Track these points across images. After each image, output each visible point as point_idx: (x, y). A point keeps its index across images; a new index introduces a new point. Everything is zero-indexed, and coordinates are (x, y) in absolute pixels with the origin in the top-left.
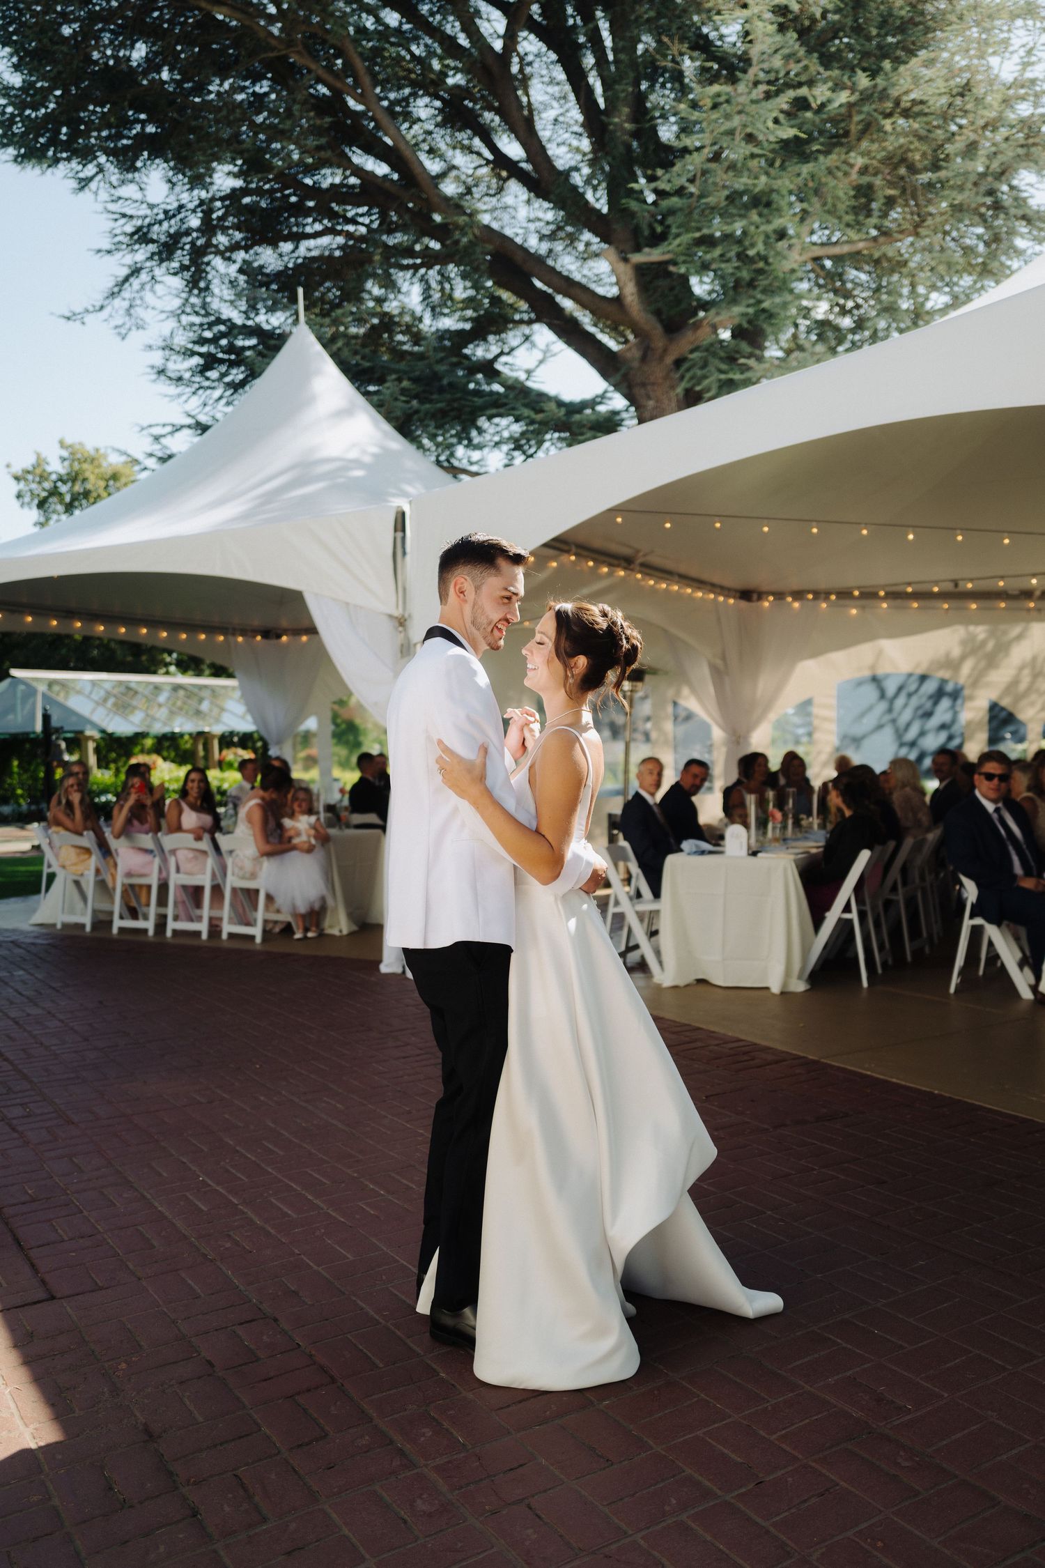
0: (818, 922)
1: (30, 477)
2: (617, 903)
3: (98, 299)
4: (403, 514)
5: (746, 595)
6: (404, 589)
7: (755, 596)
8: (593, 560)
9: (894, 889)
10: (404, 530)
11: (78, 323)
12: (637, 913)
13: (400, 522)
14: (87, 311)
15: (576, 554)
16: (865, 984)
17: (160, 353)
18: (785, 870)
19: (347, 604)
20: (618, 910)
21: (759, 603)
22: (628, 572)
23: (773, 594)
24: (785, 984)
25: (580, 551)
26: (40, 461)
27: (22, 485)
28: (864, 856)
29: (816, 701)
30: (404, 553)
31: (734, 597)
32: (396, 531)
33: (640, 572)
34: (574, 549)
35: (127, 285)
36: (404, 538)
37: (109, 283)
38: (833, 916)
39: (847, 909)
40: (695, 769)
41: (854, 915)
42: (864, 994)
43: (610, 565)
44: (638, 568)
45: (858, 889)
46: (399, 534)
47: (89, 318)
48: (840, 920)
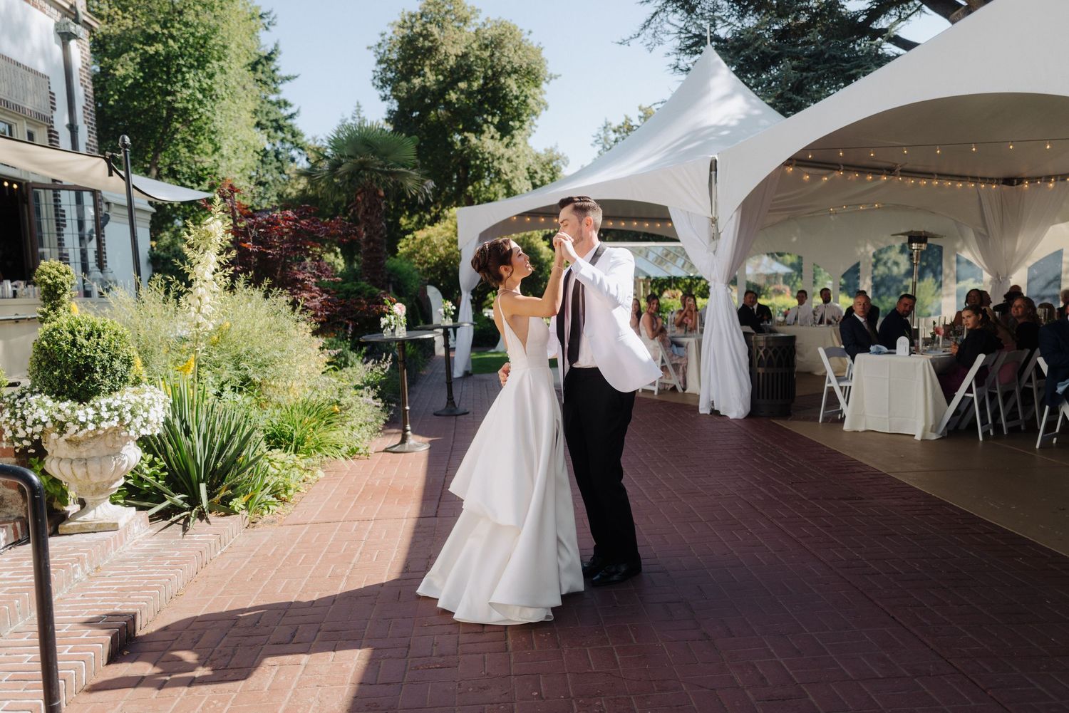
0: (949, 399)
1: (622, 130)
2: (830, 382)
3: (637, 30)
4: (716, 161)
5: (1008, 181)
6: (716, 203)
7: (1015, 181)
8: (858, 172)
9: (1030, 380)
10: (716, 170)
11: (626, 45)
12: (841, 388)
13: (713, 166)
14: (631, 38)
15: (843, 171)
16: (981, 439)
17: (675, 56)
18: (924, 365)
19: (688, 212)
20: (829, 385)
21: (1021, 186)
22: (891, 177)
23: (1028, 179)
24: (924, 434)
25: (847, 168)
26: (628, 119)
27: (617, 135)
28: (981, 358)
29: (1064, 252)
30: (716, 182)
31: (997, 183)
32: (711, 170)
33: (901, 176)
34: (842, 167)
35: (653, 20)
36: (716, 174)
37: (643, 21)
38: (959, 395)
39: (969, 390)
40: (906, 301)
41: (974, 395)
42: (980, 444)
43: (873, 174)
44: (899, 173)
45: (977, 377)
46: (713, 173)
47: (632, 42)
48: (964, 397)
